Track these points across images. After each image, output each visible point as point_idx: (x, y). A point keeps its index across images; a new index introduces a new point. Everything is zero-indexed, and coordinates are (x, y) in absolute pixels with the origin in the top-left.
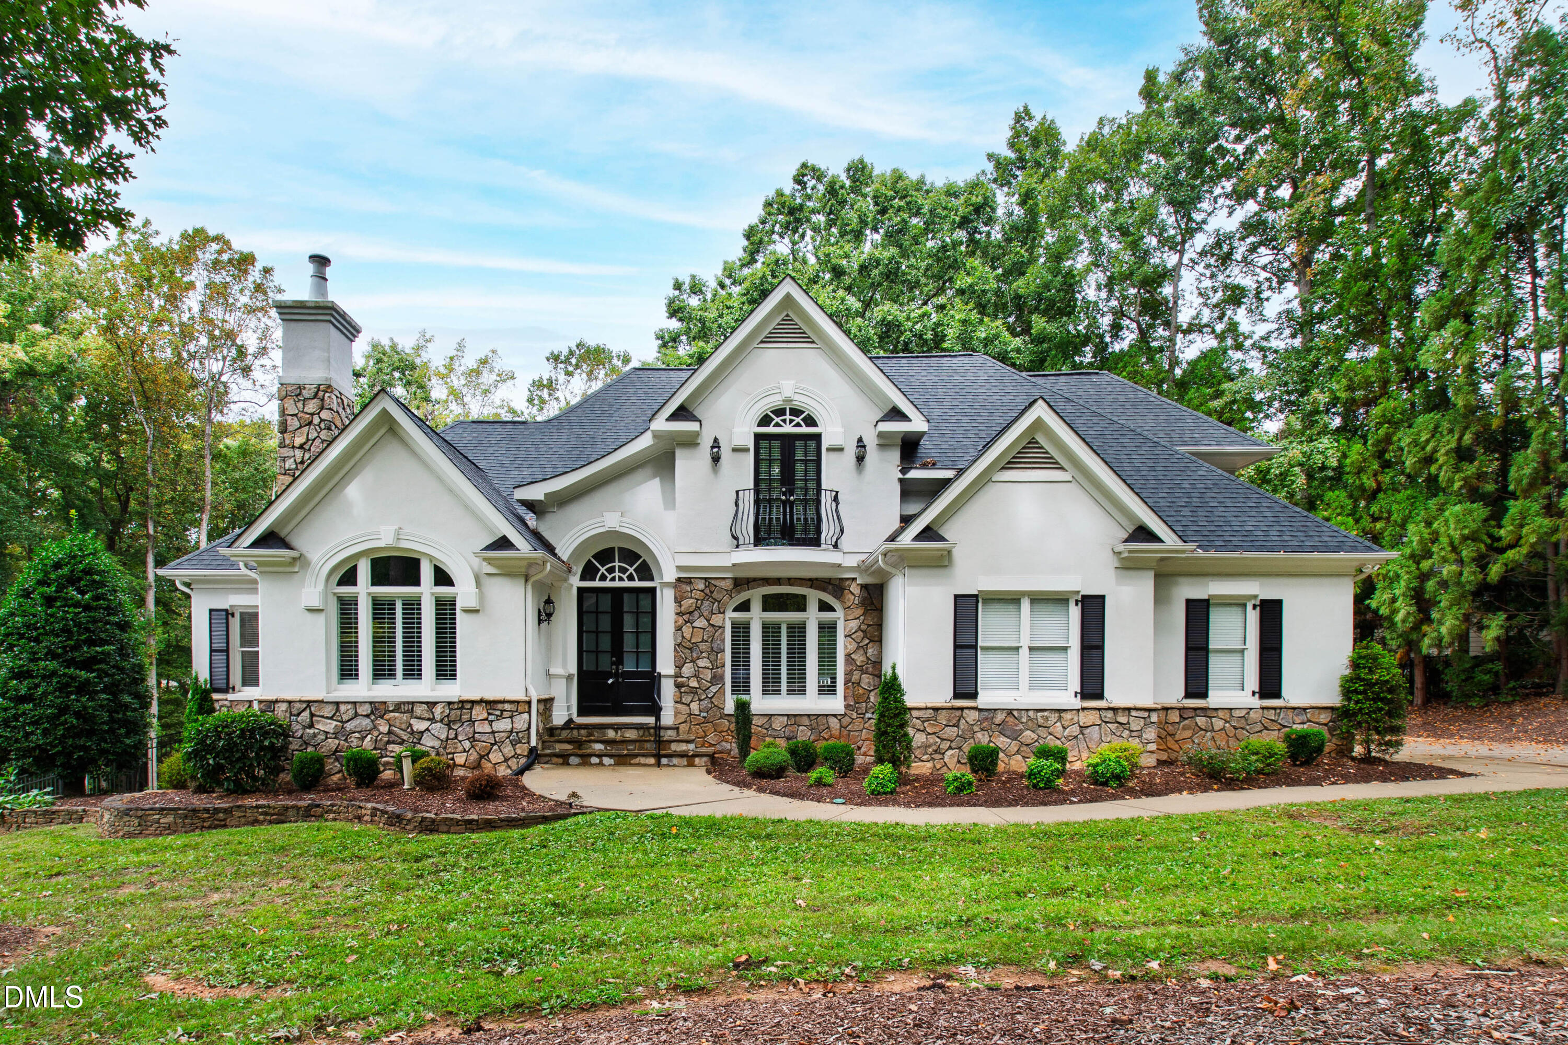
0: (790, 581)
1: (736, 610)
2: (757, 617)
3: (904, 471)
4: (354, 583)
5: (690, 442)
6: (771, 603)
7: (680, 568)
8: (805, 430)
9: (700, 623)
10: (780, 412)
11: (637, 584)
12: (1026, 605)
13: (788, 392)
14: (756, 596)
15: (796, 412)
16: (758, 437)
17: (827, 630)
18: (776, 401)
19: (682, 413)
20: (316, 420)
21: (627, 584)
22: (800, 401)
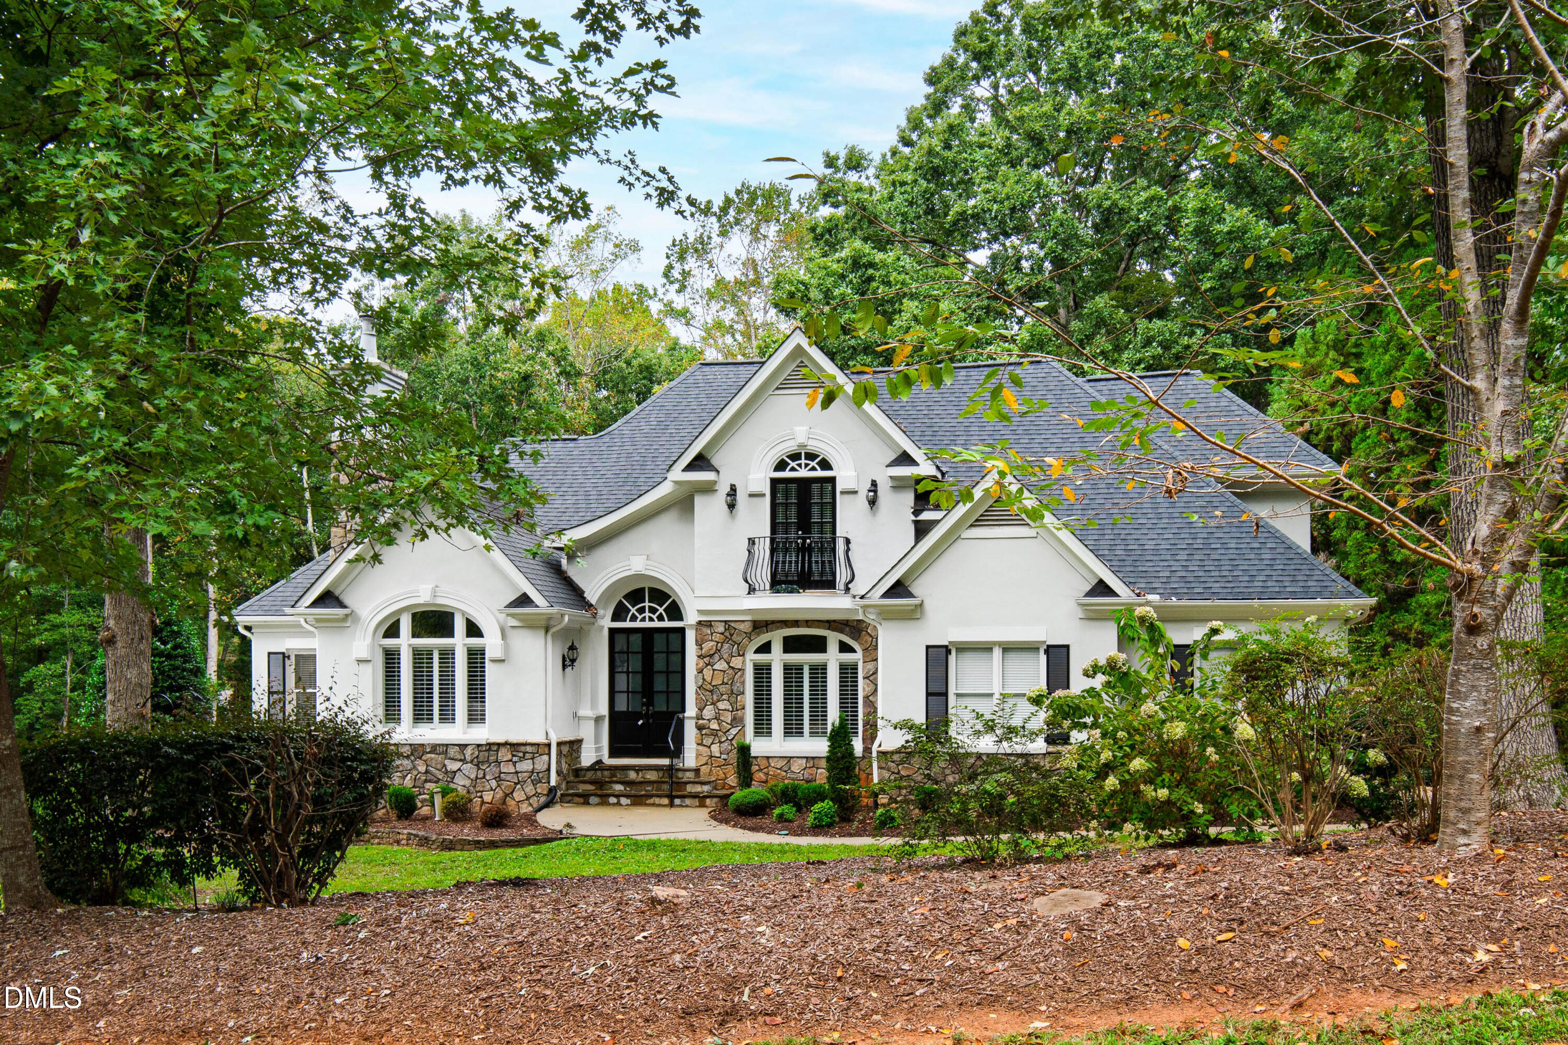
0: (808, 623)
1: (757, 651)
2: (777, 659)
3: (916, 513)
4: (397, 635)
5: (708, 489)
6: (791, 645)
7: (701, 612)
8: (820, 473)
9: (721, 665)
10: (795, 457)
11: (666, 623)
12: (997, 653)
13: (801, 439)
14: (776, 638)
15: (811, 456)
16: (774, 482)
17: (848, 670)
18: (790, 447)
19: (700, 462)
21: (657, 624)
22: (814, 446)
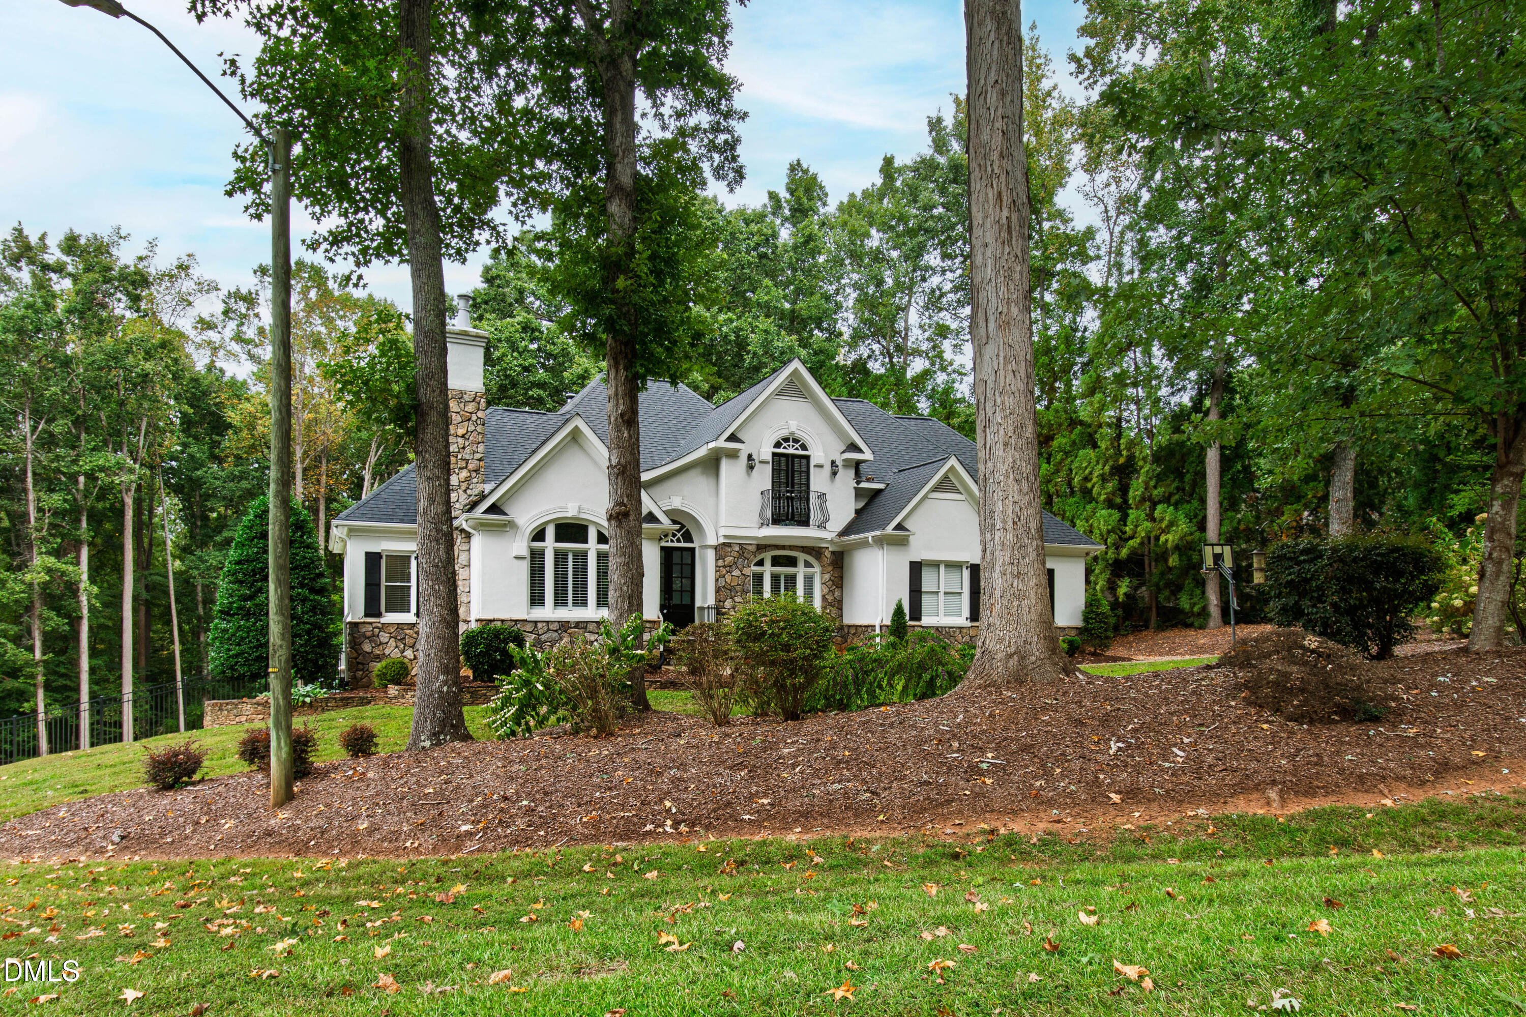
0: (791, 548)
1: (756, 564)
2: (768, 570)
3: (858, 483)
4: (543, 540)
5: (733, 455)
6: (776, 561)
7: (726, 537)
8: (801, 452)
9: (736, 573)
10: (786, 440)
11: (683, 545)
12: (942, 568)
13: (793, 429)
14: (768, 556)
15: (796, 441)
16: (774, 454)
17: (809, 580)
18: (784, 433)
19: (733, 438)
20: (474, 418)
21: (676, 544)
22: (799, 434)
